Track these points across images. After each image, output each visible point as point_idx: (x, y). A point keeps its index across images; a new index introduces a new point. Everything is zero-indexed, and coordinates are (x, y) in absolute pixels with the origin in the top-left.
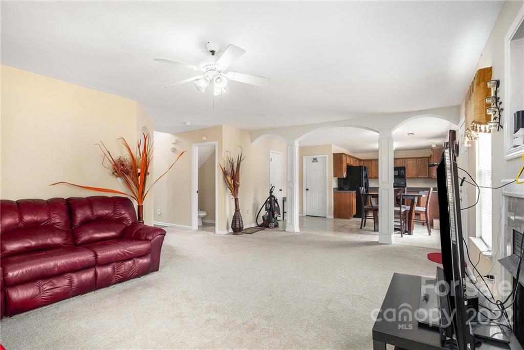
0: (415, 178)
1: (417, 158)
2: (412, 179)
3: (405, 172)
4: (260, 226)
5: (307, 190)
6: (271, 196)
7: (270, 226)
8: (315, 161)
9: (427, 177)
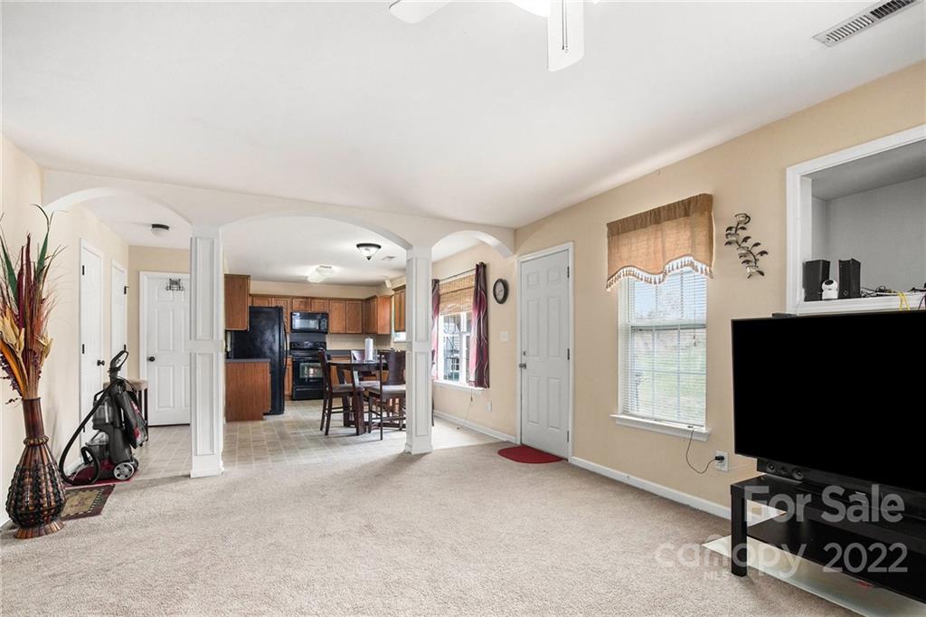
0: (344, 334)
1: (346, 300)
2: (339, 336)
3: (328, 323)
4: (74, 484)
5: (152, 359)
6: (116, 382)
7: (116, 472)
8: (175, 287)
9: (360, 332)
